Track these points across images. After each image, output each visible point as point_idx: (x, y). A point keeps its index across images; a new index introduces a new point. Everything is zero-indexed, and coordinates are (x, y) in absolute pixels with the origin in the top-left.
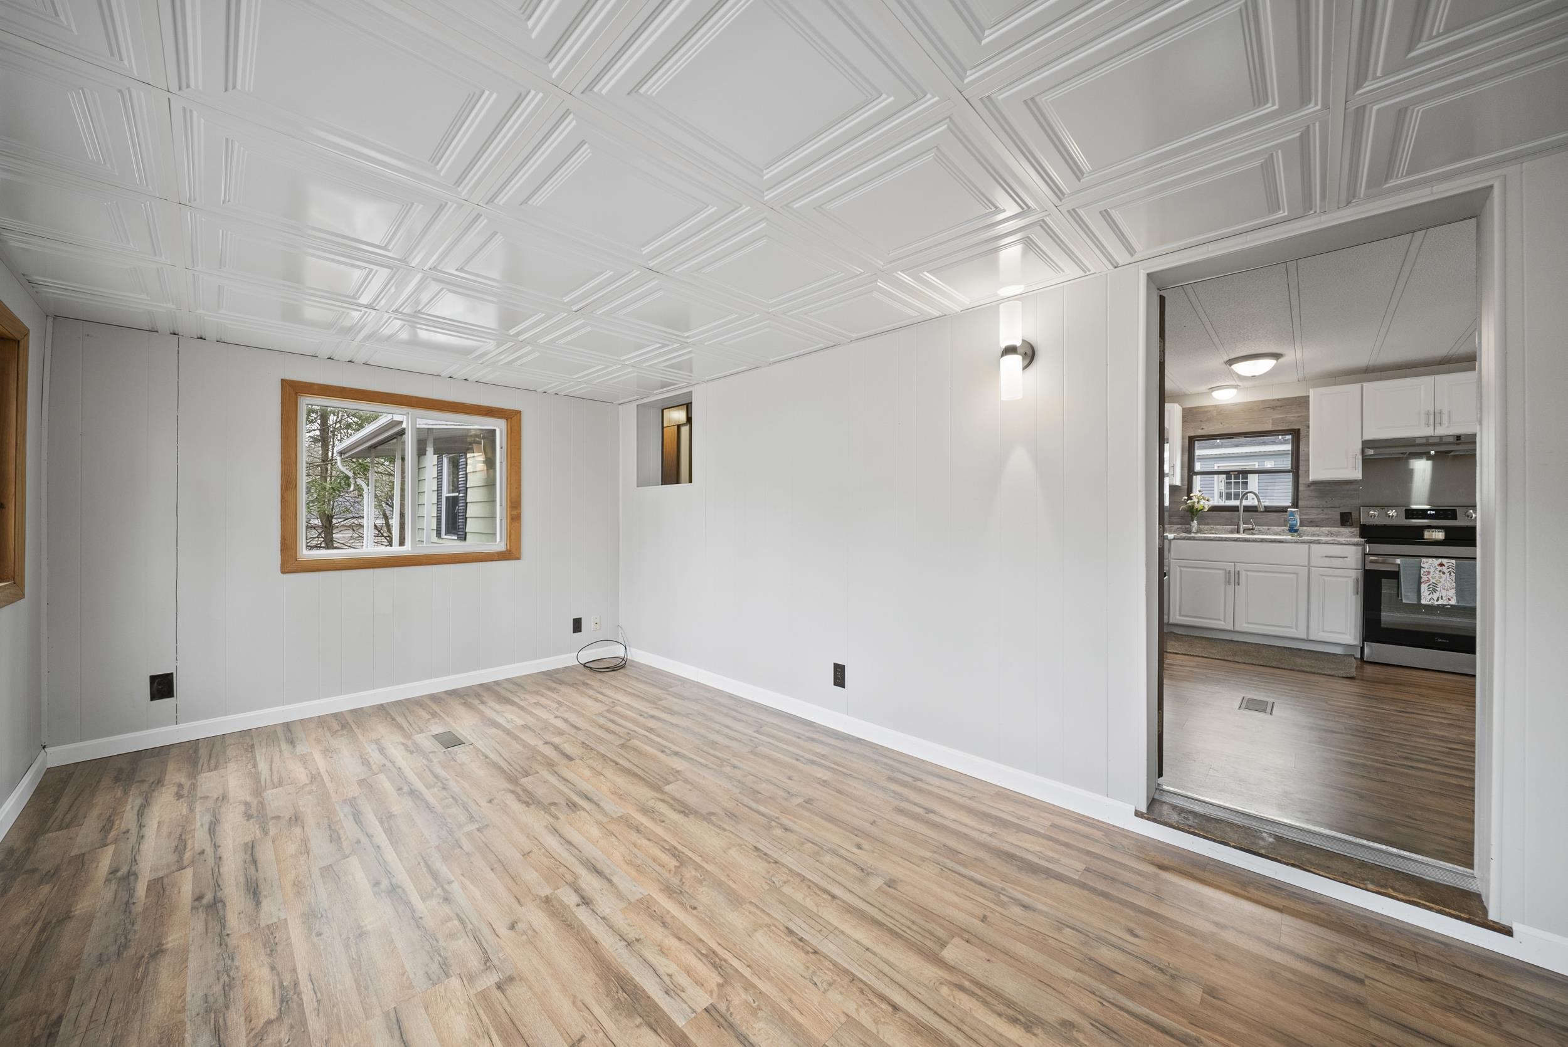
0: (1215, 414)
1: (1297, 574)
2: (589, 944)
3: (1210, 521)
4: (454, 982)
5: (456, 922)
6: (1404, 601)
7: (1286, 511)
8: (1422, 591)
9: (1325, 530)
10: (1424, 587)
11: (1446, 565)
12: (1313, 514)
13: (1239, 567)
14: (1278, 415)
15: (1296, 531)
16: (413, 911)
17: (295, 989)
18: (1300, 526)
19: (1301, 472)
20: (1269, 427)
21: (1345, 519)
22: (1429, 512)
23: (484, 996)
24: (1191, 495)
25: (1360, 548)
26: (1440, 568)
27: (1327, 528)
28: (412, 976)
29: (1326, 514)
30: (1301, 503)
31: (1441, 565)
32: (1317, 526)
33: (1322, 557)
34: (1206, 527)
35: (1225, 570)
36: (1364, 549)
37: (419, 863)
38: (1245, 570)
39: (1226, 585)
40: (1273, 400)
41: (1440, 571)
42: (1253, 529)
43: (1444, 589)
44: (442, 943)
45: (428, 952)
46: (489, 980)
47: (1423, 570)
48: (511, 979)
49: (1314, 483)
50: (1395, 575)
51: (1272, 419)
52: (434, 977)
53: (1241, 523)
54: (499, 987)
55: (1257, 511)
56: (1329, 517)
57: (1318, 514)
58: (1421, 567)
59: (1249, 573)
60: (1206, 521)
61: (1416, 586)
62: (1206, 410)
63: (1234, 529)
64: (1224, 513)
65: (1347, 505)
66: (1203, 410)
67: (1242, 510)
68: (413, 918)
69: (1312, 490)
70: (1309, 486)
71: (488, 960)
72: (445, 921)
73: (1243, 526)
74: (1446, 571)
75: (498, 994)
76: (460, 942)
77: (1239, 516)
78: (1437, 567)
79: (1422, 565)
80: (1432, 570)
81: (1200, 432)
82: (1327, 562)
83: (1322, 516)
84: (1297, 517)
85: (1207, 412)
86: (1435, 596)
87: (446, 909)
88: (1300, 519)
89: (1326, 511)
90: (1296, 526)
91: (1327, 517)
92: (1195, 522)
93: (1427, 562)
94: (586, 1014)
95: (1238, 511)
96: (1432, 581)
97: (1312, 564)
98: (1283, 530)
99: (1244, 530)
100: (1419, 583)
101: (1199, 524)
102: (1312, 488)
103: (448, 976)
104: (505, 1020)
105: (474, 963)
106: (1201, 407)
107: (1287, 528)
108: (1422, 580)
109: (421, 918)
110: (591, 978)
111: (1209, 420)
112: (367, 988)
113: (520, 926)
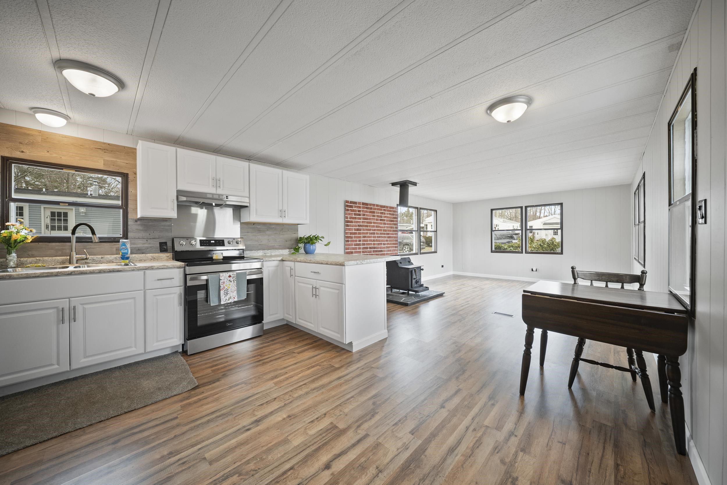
0: (39, 139)
1: (134, 298)
3: (34, 253)
6: (212, 305)
7: (119, 242)
8: (221, 296)
9: (149, 255)
10: (222, 292)
11: (232, 276)
12: (140, 244)
13: (75, 302)
14: (108, 157)
15: (127, 258)
18: (132, 253)
19: (130, 209)
20: (101, 167)
21: (163, 248)
22: (212, 242)
24: (7, 224)
25: (182, 269)
26: (229, 279)
27: (151, 255)
29: (150, 244)
30: (130, 235)
31: (230, 276)
32: (143, 253)
33: (155, 280)
34: (30, 260)
35: (57, 308)
36: (185, 270)
38: (82, 304)
39: (58, 324)
40: (104, 143)
41: (229, 281)
42: (86, 259)
43: (231, 292)
47: (221, 281)
49: (142, 219)
50: (205, 287)
51: (104, 160)
53: (74, 253)
55: (92, 242)
56: (152, 245)
57: (144, 244)
58: (220, 280)
59: (86, 306)
60: (30, 253)
61: (217, 293)
62: (28, 132)
63: (66, 260)
64: (54, 244)
65: (166, 237)
66: (20, 130)
67: (74, 240)
69: (139, 225)
70: (136, 221)
73: (75, 256)
74: (232, 280)
77: (71, 246)
78: (228, 278)
79: (221, 278)
80: (225, 280)
81: (17, 155)
82: (159, 284)
83: (146, 245)
84: (128, 246)
85: (28, 135)
86: (227, 298)
88: (131, 248)
89: (149, 241)
90: (127, 254)
91: (150, 245)
92: (14, 255)
93: (223, 276)
95: (70, 242)
96: (226, 287)
97: (147, 287)
98: (116, 258)
99: (77, 260)
100: (219, 290)
101: (18, 257)
102: (139, 223)
106: (21, 128)
107: (120, 256)
108: (221, 288)
111: (32, 144)
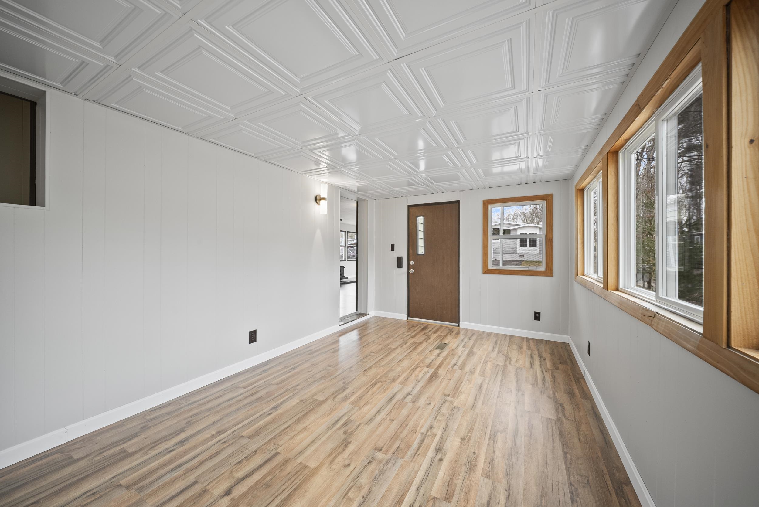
2: (424, 388)
4: (455, 404)
5: (438, 418)
16: (443, 433)
17: (491, 437)
23: (453, 397)
28: (462, 414)
37: (418, 455)
44: (447, 415)
45: (453, 416)
46: (449, 399)
48: (445, 395)
52: (458, 409)
54: (449, 396)
68: (445, 431)
71: (444, 402)
72: (440, 421)
75: (450, 395)
76: (444, 411)
87: (435, 424)
94: (443, 380)
103: (455, 407)
104: (455, 390)
105: (447, 404)
109: (444, 428)
110: (433, 383)
112: (474, 420)
113: (428, 402)
